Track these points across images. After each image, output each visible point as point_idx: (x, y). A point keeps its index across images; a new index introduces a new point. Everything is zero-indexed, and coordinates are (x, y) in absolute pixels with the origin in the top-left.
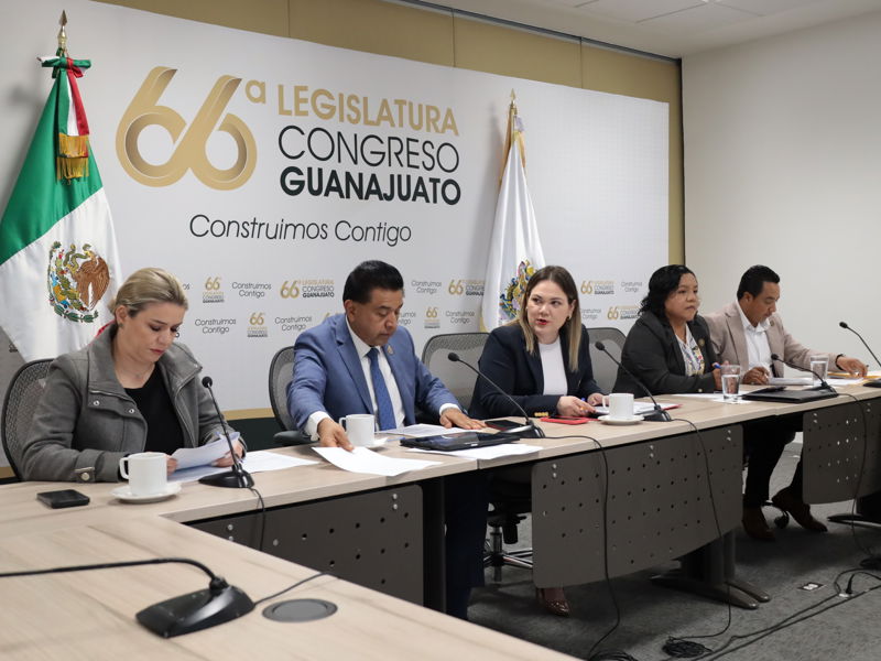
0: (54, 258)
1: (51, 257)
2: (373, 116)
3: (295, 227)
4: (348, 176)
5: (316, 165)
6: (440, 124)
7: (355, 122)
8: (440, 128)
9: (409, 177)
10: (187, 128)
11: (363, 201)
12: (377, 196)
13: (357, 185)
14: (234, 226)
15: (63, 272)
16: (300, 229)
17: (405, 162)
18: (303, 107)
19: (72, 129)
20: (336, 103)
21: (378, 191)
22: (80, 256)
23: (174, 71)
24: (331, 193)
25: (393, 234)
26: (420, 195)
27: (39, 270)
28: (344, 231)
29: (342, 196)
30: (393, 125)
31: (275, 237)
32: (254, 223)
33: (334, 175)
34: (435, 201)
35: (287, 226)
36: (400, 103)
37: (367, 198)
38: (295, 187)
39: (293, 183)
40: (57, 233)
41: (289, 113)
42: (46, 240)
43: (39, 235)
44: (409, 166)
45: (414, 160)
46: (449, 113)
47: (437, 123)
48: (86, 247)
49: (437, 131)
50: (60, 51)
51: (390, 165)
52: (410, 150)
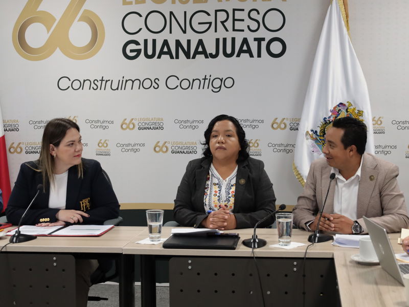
3: (133, 82)
4: (178, 43)
5: (150, 37)
7: (185, 2)
9: (233, 40)
10: (57, 22)
11: (191, 60)
12: (203, 56)
13: (186, 48)
14: (87, 83)
16: (137, 83)
17: (230, 28)
21: (204, 52)
24: (163, 56)
26: (245, 52)
28: (173, 82)
29: (172, 57)
30: (220, 0)
31: (117, 89)
32: (102, 80)
33: (166, 43)
34: (259, 55)
35: (127, 81)
37: (194, 57)
38: (134, 54)
39: (132, 51)
41: (130, 3)
44: (234, 30)
45: (238, 25)
51: (216, 31)
52: (236, 18)
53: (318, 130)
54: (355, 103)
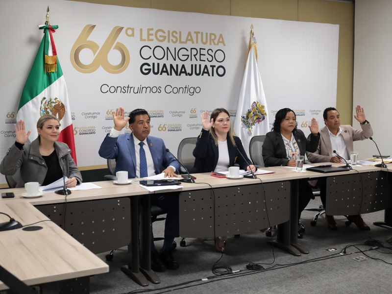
0: (43, 103)
1: (42, 103)
2: (184, 39)
3: (147, 88)
4: (171, 66)
5: (156, 62)
6: (216, 41)
7: (175, 42)
8: (216, 43)
9: (200, 65)
10: (100, 49)
11: (178, 76)
12: (185, 74)
13: (176, 70)
14: (119, 89)
15: (46, 109)
16: (149, 89)
17: (198, 59)
18: (151, 37)
19: (50, 53)
20: (166, 35)
21: (185, 72)
22: (53, 102)
23: (94, 26)
24: (163, 73)
25: (192, 90)
26: (206, 73)
27: (37, 108)
28: (169, 89)
29: (168, 74)
30: (193, 43)
31: (137, 92)
32: (128, 87)
33: (165, 66)
34: (213, 75)
35: (143, 88)
36: (197, 33)
37: (180, 75)
38: (147, 71)
39: (146, 70)
40: (44, 94)
41: (145, 40)
42: (40, 97)
43: (37, 95)
44: (200, 60)
45: (203, 58)
46: (221, 36)
47: (215, 41)
48: (56, 99)
49: (215, 44)
50: (46, 23)
51: (191, 60)
52: (201, 53)
53: (245, 116)
54: (260, 101)
